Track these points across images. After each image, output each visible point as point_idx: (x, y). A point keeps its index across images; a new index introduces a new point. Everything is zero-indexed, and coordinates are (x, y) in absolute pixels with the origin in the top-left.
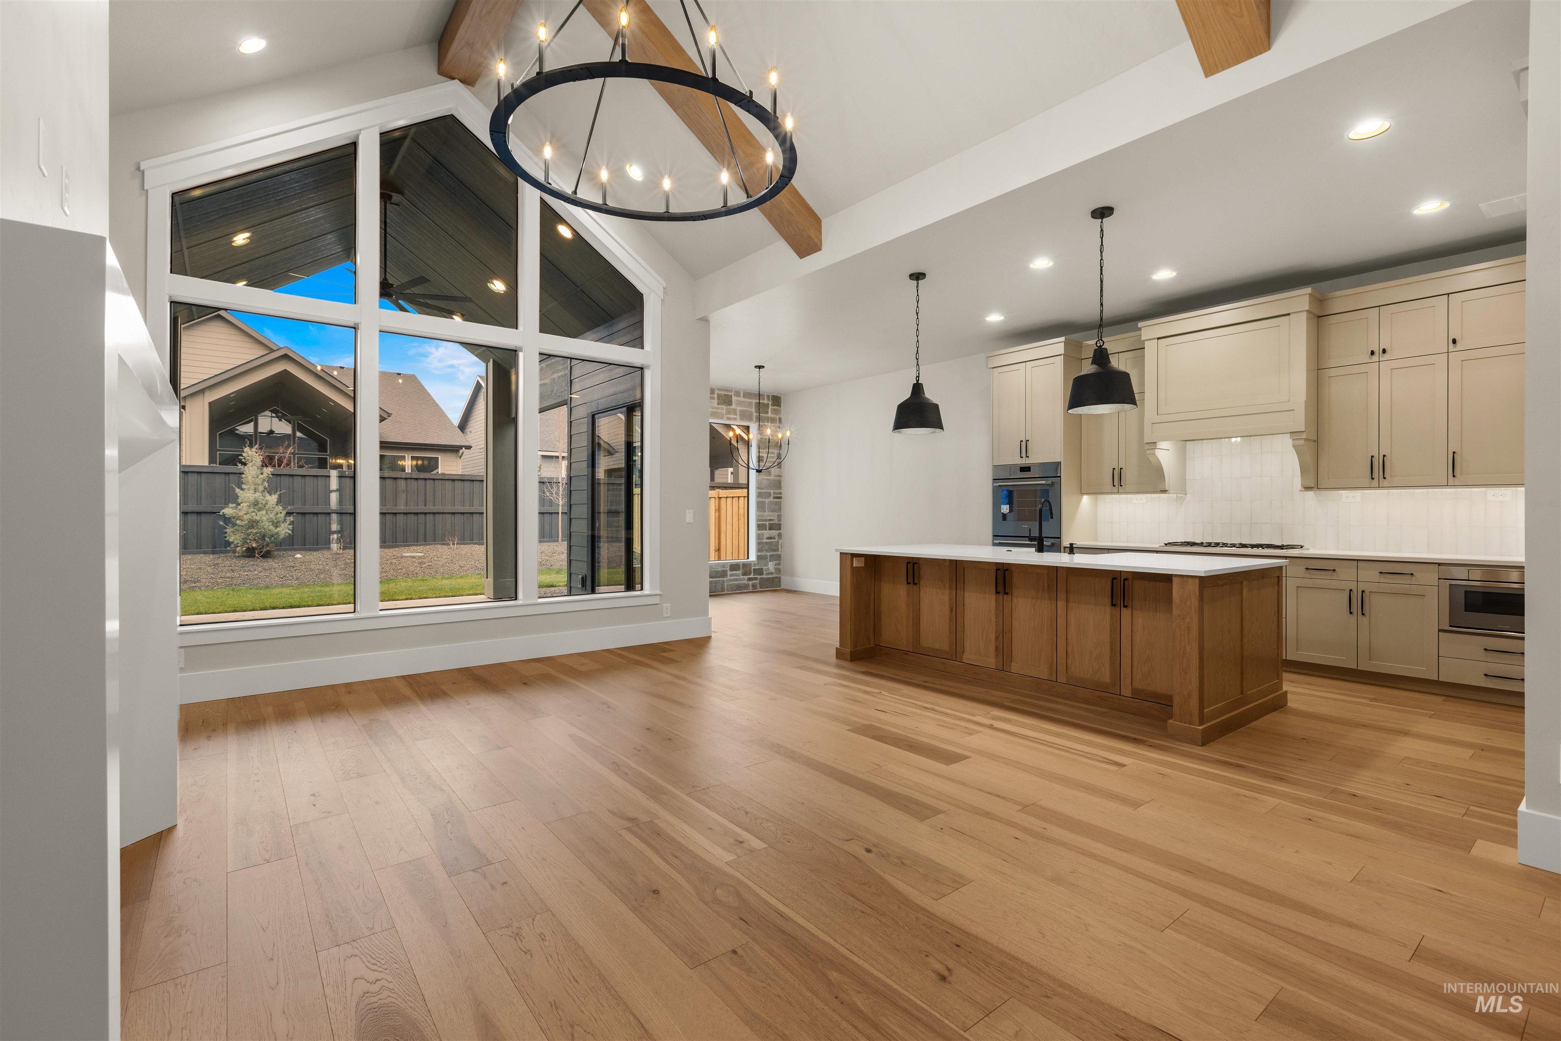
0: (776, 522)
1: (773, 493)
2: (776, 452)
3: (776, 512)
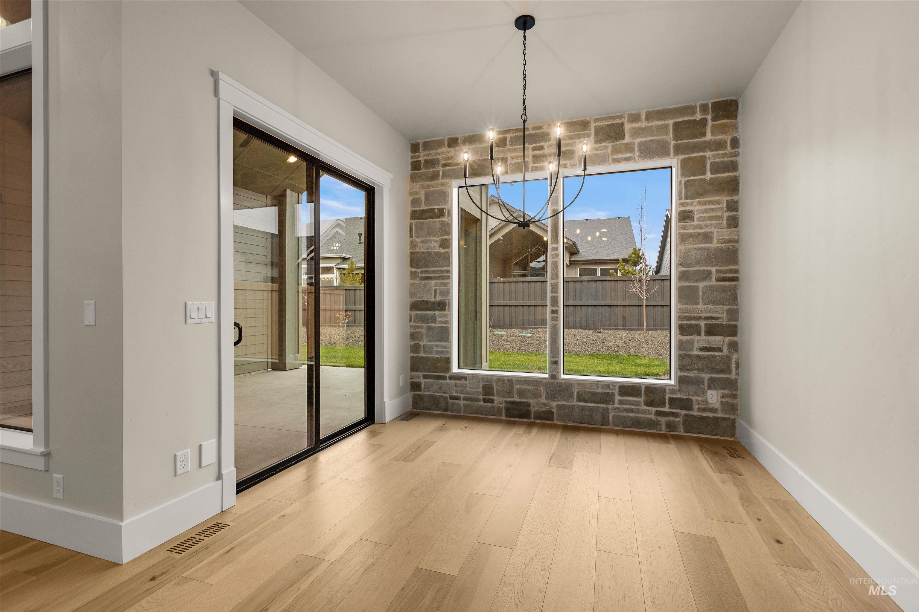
0: (725, 322)
1: (717, 271)
2: (725, 199)
3: (723, 304)
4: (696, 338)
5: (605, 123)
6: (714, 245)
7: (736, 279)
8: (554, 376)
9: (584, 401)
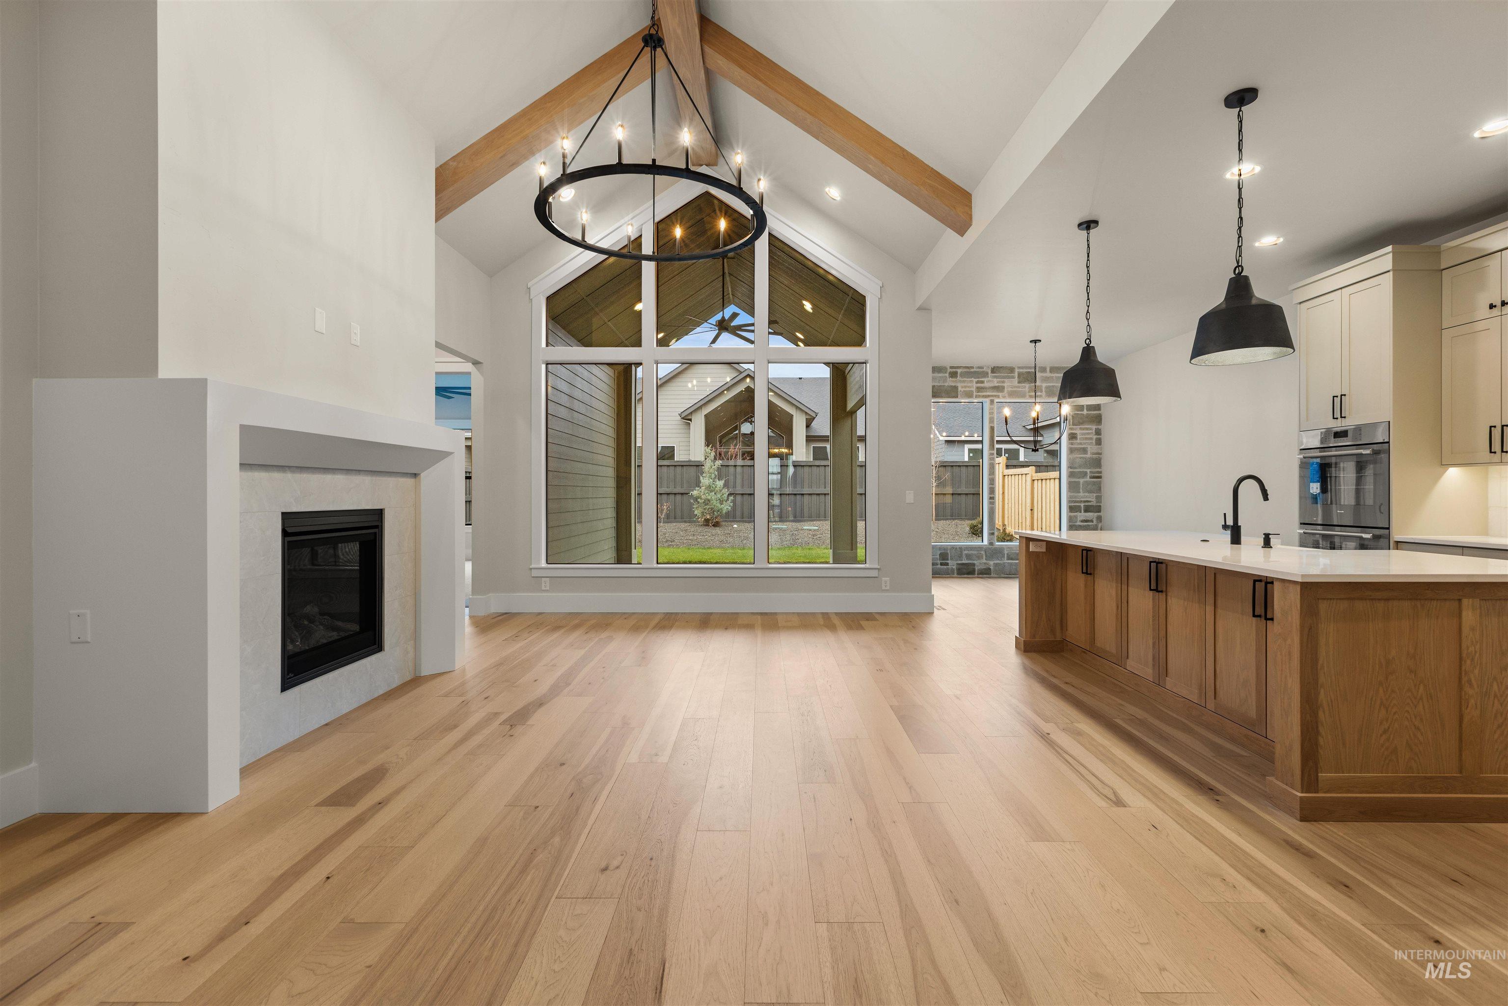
0: (1094, 503)
1: (1090, 472)
2: (1094, 427)
3: (1094, 493)
4: (1078, 514)
5: (1025, 370)
6: (1089, 455)
7: (1100, 477)
8: (991, 544)
9: (1012, 559)
